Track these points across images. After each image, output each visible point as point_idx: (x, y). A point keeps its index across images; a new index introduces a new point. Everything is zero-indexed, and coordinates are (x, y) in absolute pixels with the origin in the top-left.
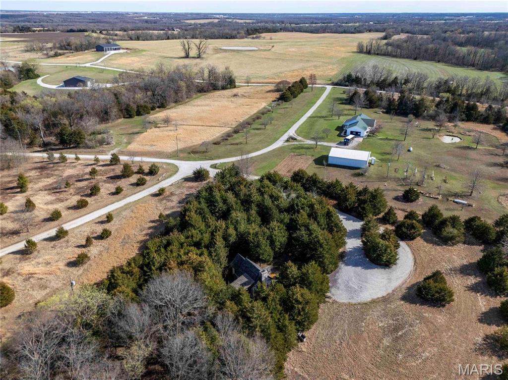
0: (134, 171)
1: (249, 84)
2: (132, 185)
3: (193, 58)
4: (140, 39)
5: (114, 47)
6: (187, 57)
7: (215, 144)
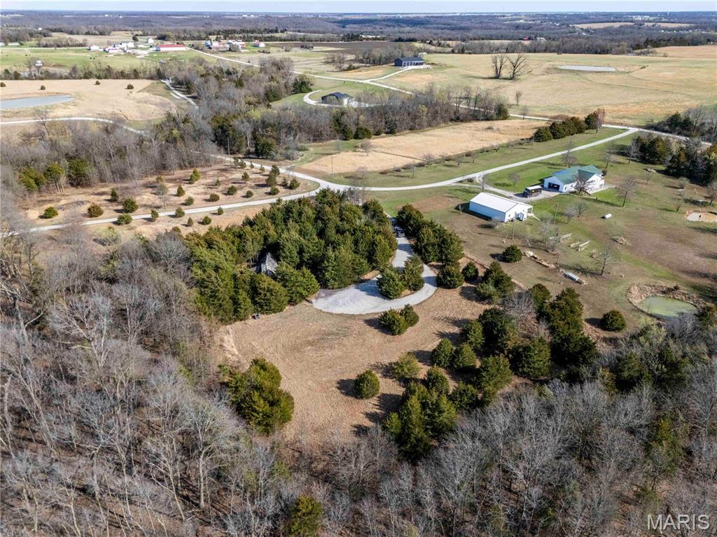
0: (279, 183)
1: (526, 117)
2: (266, 193)
3: (505, 79)
4: (466, 51)
5: (416, 62)
6: (497, 77)
7: (381, 173)
